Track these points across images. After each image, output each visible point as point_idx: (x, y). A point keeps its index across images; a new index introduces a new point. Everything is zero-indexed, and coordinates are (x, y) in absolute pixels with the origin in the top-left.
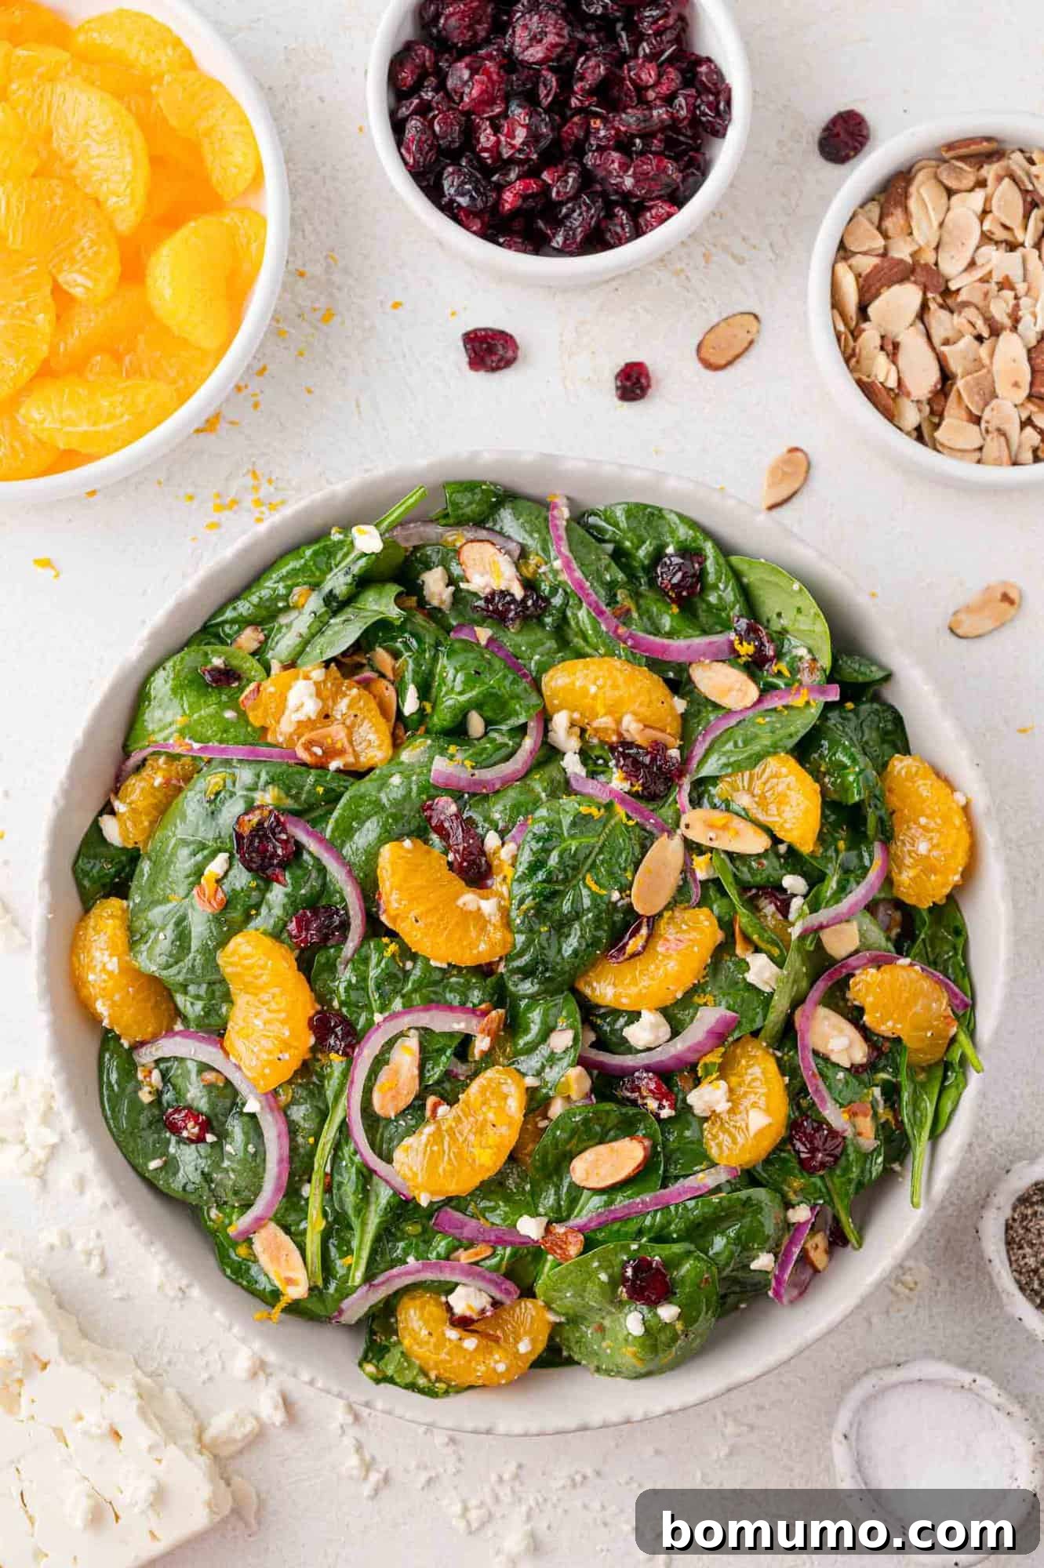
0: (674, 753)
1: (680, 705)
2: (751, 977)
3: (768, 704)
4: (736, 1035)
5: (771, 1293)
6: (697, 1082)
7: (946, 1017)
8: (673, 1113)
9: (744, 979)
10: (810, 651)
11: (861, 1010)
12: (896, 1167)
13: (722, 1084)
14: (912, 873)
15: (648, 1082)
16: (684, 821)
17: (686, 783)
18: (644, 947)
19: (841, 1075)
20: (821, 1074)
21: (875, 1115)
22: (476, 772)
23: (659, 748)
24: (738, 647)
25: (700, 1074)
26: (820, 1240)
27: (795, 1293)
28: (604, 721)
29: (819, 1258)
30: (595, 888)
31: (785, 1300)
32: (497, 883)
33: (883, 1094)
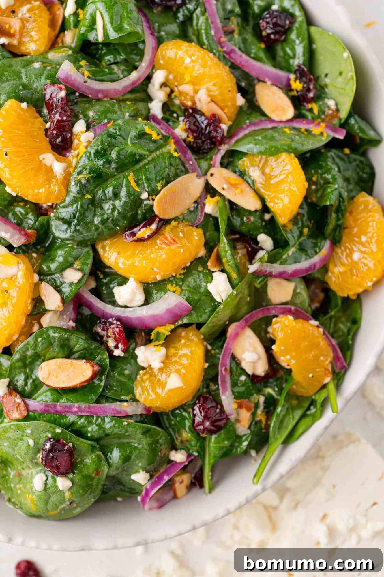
0: (224, 127)
1: (240, 101)
2: (211, 288)
3: (296, 125)
4: (185, 321)
5: (139, 498)
6: (148, 341)
7: (326, 369)
8: (122, 354)
9: (206, 286)
10: (336, 104)
11: (273, 342)
12: (253, 453)
13: (163, 350)
14: (342, 269)
15: (115, 328)
16: (212, 171)
17: (224, 149)
18: (150, 237)
19: (243, 378)
20: (231, 372)
21: (254, 414)
22: (89, 81)
23: (215, 120)
24: (292, 83)
25: (152, 338)
26: (186, 478)
27: (155, 504)
28: (187, 88)
29: (180, 488)
30: (133, 184)
31: (147, 507)
32: (72, 156)
33: (265, 402)
